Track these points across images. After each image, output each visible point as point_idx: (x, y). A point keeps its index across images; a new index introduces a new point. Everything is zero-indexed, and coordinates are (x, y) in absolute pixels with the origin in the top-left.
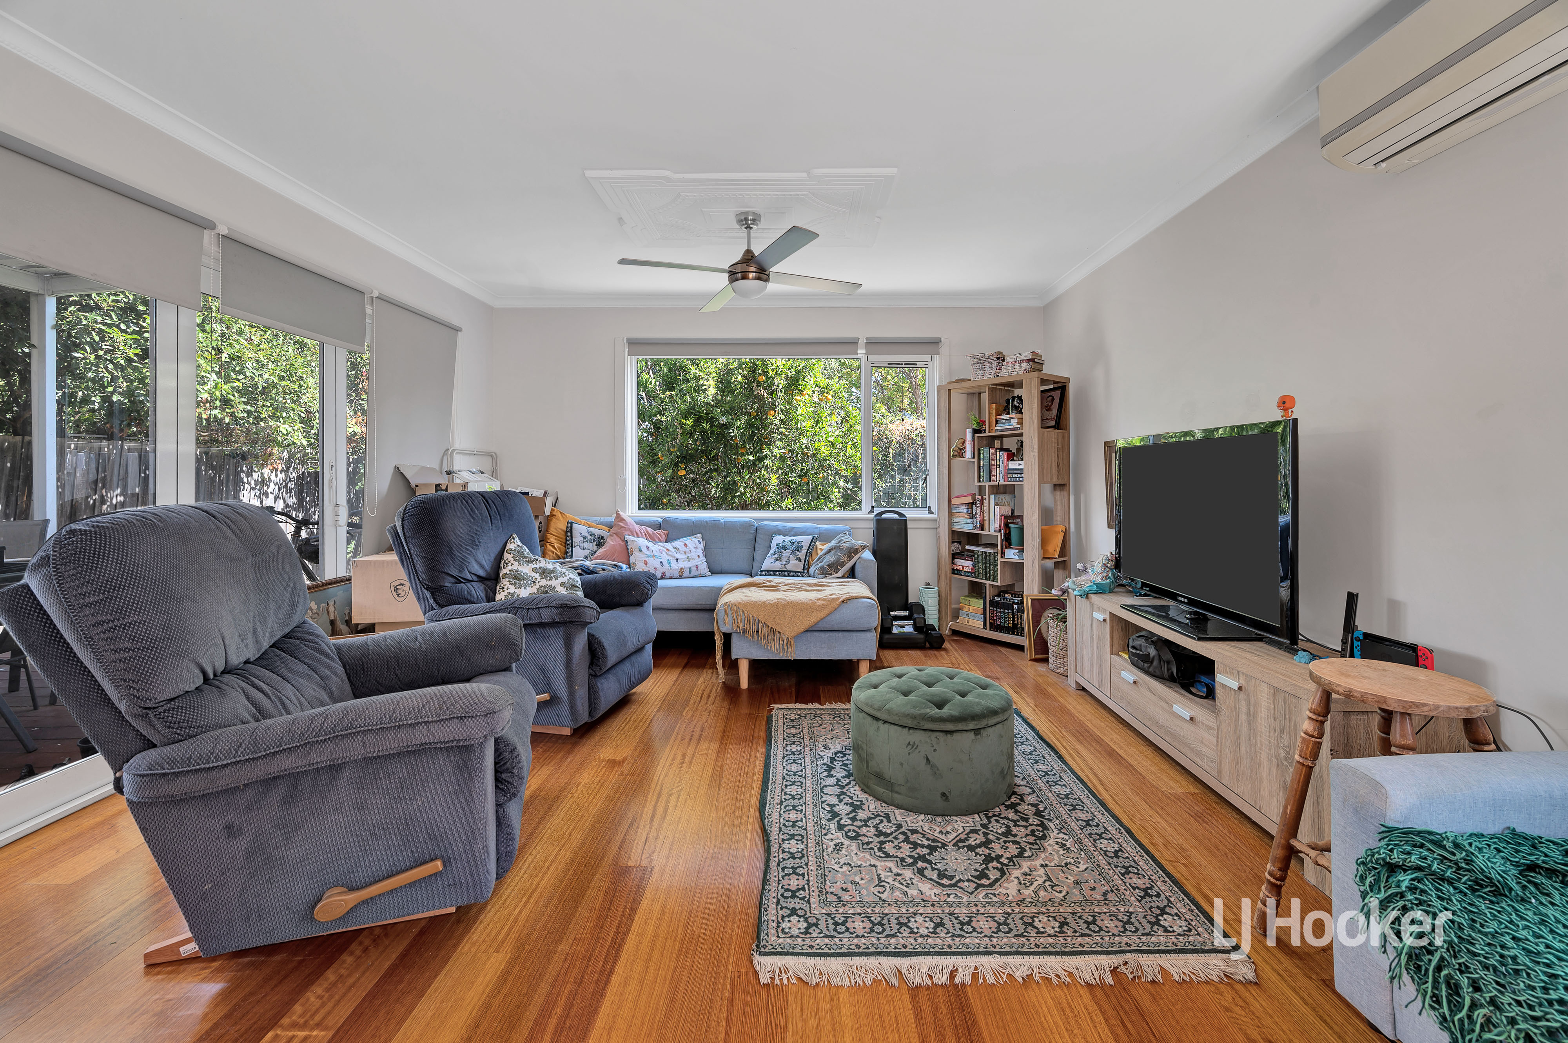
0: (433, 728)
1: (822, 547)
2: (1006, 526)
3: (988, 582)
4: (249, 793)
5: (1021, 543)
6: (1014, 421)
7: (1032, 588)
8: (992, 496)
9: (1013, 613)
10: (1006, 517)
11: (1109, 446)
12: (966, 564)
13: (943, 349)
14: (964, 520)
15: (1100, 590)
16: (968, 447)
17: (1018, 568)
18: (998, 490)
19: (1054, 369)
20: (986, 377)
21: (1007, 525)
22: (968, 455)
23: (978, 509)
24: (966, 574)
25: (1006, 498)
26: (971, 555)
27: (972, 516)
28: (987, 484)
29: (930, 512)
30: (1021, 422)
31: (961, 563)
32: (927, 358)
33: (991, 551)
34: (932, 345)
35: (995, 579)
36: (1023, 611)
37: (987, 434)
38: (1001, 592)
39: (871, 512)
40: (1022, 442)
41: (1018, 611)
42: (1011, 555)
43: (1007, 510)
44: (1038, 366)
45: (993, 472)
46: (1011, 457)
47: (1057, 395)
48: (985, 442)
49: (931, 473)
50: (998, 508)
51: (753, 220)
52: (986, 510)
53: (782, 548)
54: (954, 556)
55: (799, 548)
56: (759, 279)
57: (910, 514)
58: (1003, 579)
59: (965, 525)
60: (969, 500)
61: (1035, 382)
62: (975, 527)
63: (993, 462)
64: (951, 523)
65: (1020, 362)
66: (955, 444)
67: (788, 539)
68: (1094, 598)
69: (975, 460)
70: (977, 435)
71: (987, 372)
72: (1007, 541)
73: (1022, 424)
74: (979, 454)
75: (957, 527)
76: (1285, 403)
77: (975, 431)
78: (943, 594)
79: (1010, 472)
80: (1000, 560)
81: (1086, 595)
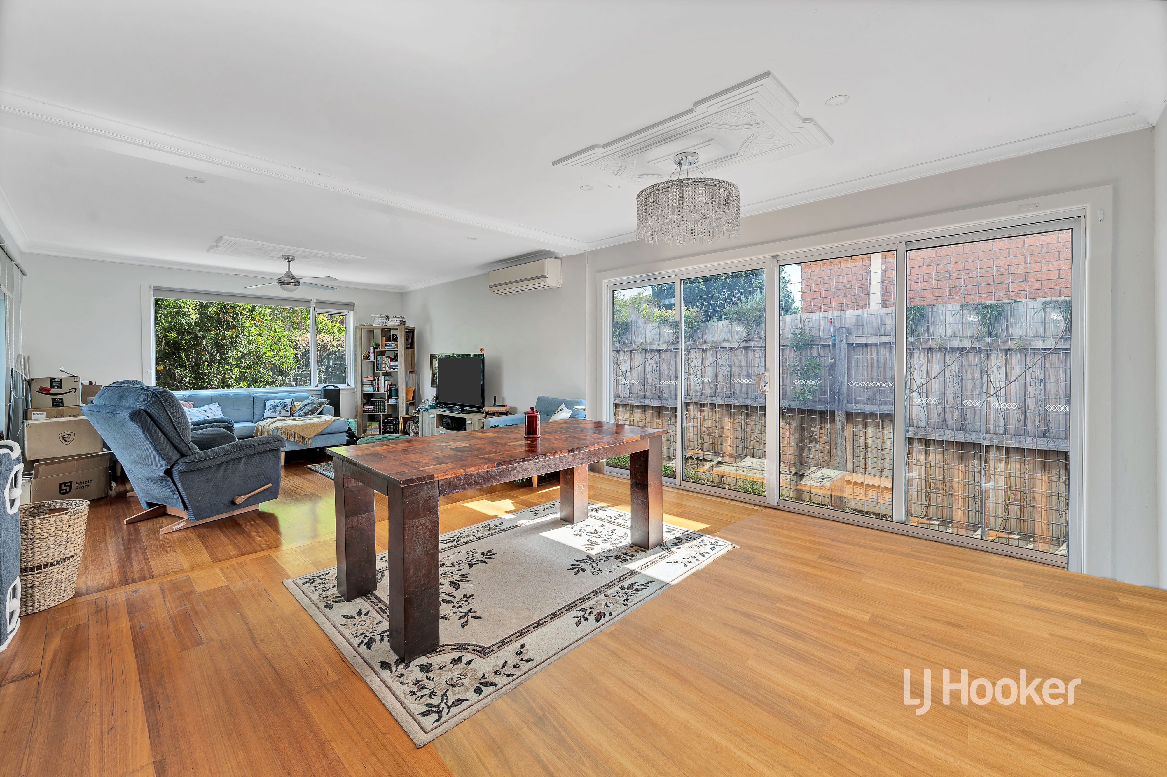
0: (274, 444)
1: (298, 404)
2: (390, 390)
3: (381, 414)
4: (215, 468)
5: (397, 395)
6: (394, 345)
7: (402, 413)
8: (383, 377)
9: (393, 426)
10: (390, 385)
11: (433, 357)
12: (371, 407)
13: (355, 308)
14: (369, 388)
15: (432, 407)
16: (371, 355)
17: (395, 407)
18: (386, 374)
19: (410, 324)
20: (381, 325)
21: (390, 388)
22: (371, 359)
23: (377, 382)
24: (370, 412)
25: (388, 377)
26: (373, 403)
27: (373, 386)
28: (381, 371)
29: (348, 385)
30: (397, 345)
31: (367, 407)
32: (347, 311)
33: (384, 400)
34: (350, 306)
35: (385, 412)
36: (398, 424)
37: (381, 350)
38: (386, 417)
39: (317, 386)
40: (397, 354)
41: (395, 424)
42: (392, 401)
43: (390, 382)
44: (403, 323)
45: (384, 366)
46: (392, 360)
47: (410, 334)
48: (379, 353)
49: (348, 366)
50: (386, 382)
51: (292, 259)
52: (380, 383)
53: (275, 406)
54: (364, 404)
55: (286, 405)
56: (295, 285)
57: (340, 386)
58: (388, 413)
59: (369, 390)
60: (372, 378)
61: (403, 330)
62: (375, 391)
63: (384, 362)
64: (362, 389)
65: (397, 320)
66: (365, 353)
67: (277, 401)
68: (430, 410)
69: (375, 361)
70: (376, 350)
71: (381, 323)
72: (390, 396)
73: (397, 346)
74: (377, 358)
75: (365, 391)
76: (482, 350)
77: (375, 348)
78: (359, 422)
79: (391, 366)
80: (387, 403)
81: (427, 410)
